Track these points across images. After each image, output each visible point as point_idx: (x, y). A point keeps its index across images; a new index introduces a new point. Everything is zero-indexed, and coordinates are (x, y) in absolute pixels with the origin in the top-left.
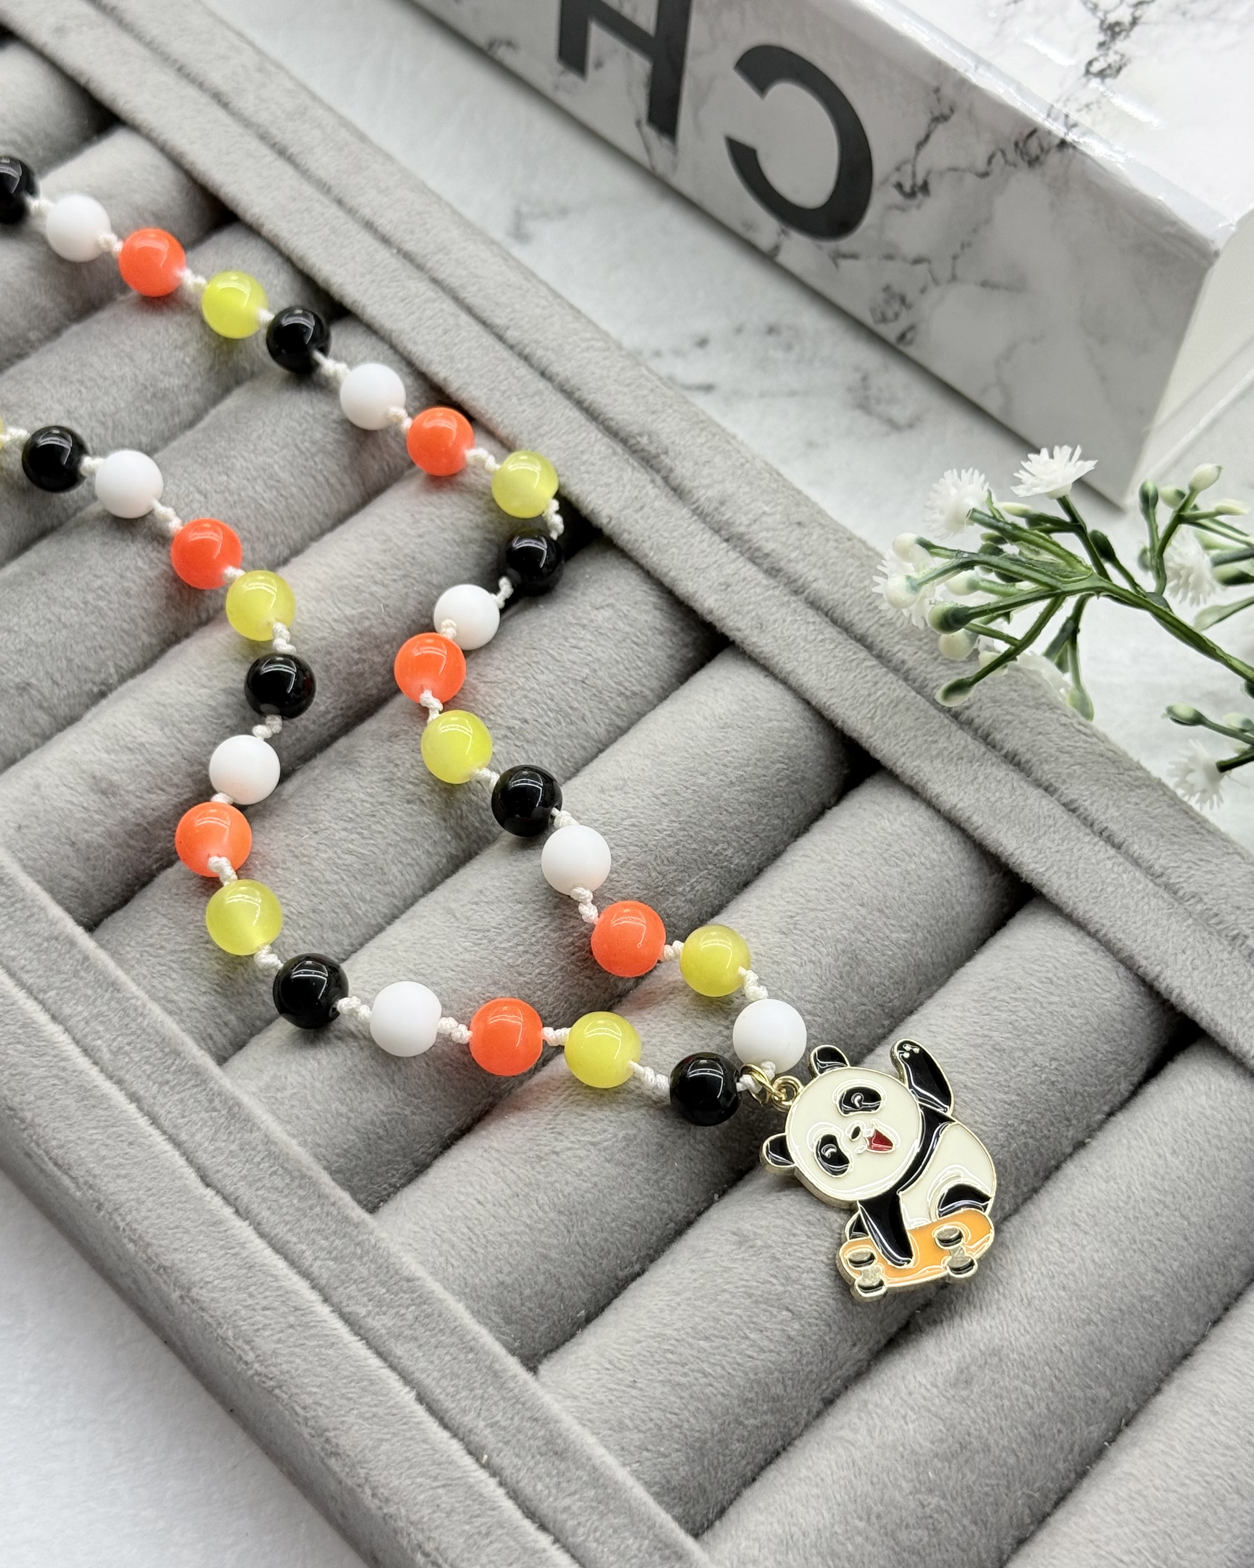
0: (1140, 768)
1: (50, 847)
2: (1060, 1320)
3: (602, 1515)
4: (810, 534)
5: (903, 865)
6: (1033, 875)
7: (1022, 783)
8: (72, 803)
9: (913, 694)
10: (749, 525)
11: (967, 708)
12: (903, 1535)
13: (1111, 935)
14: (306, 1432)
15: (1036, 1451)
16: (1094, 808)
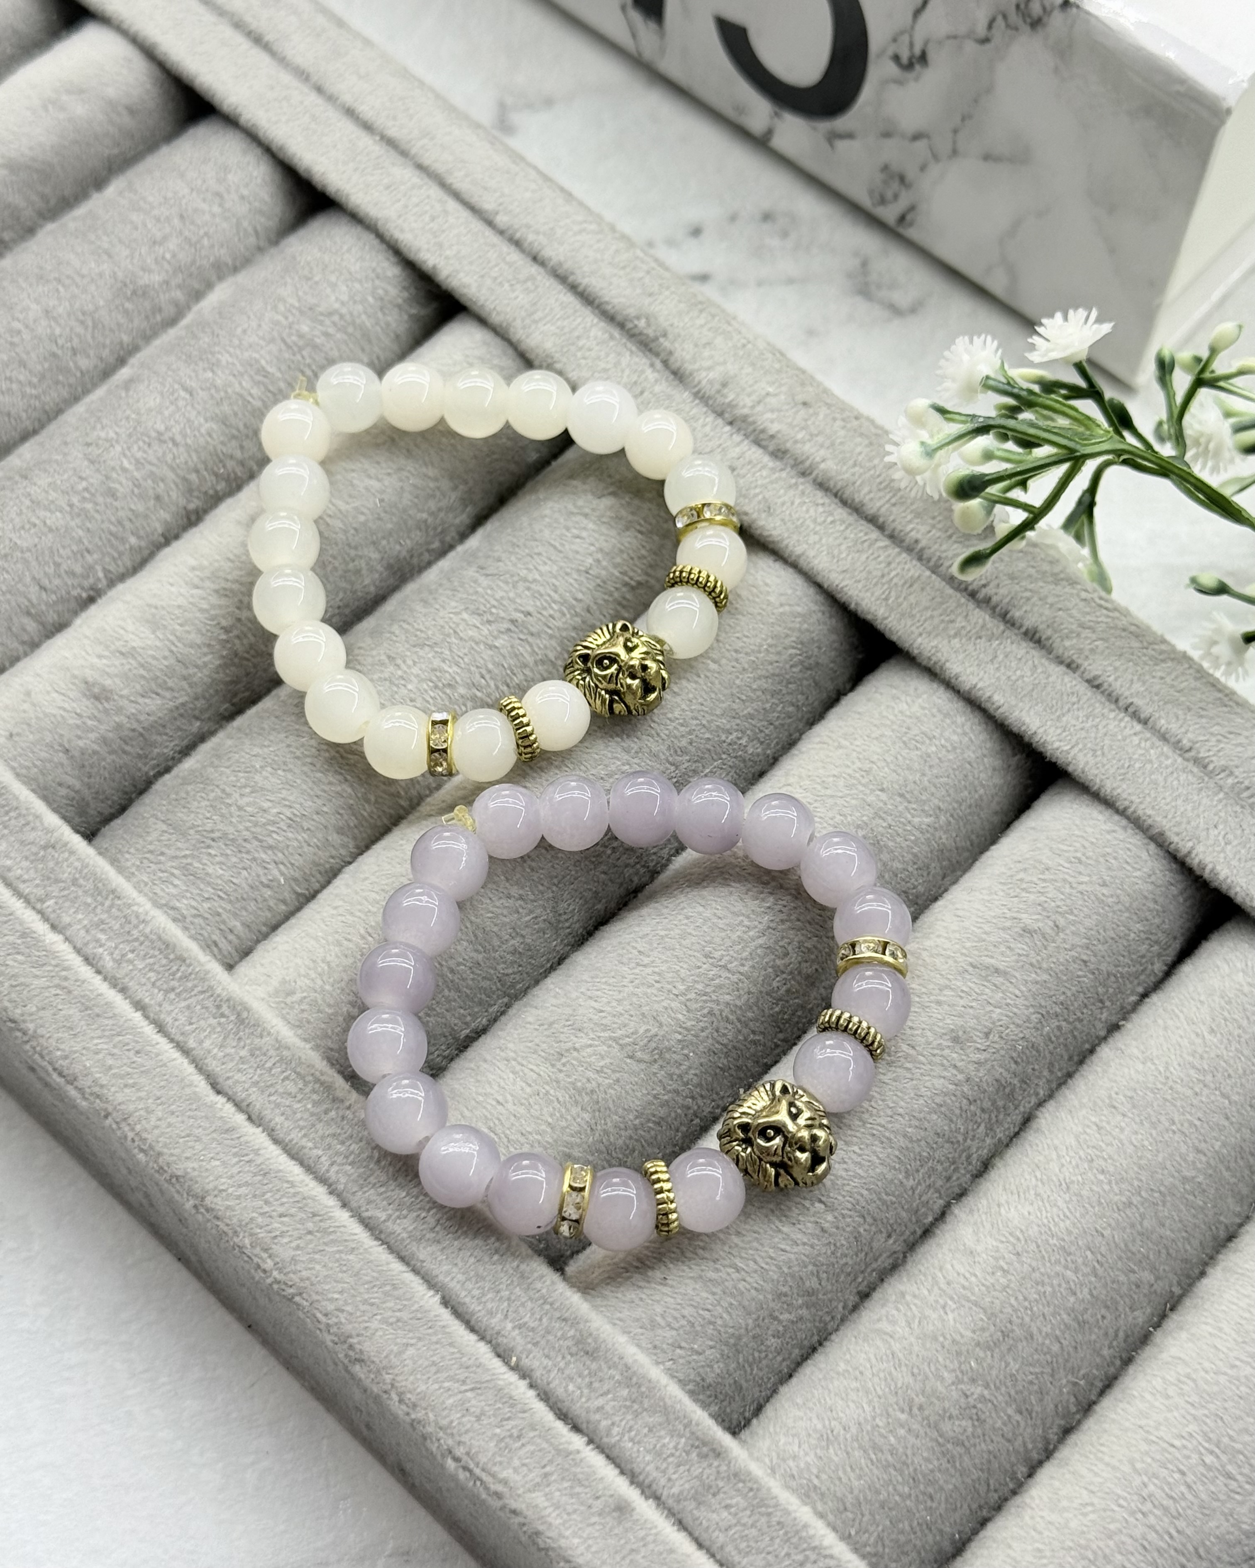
0: (1164, 641)
1: (43, 755)
2: (1100, 1203)
3: (637, 1415)
4: (816, 414)
5: (924, 748)
6: (1058, 753)
7: (1043, 661)
8: (65, 710)
9: (928, 573)
10: (753, 407)
11: (984, 586)
12: (946, 1427)
13: (1140, 812)
14: (328, 1339)
15: (1080, 1337)
16: (1118, 683)
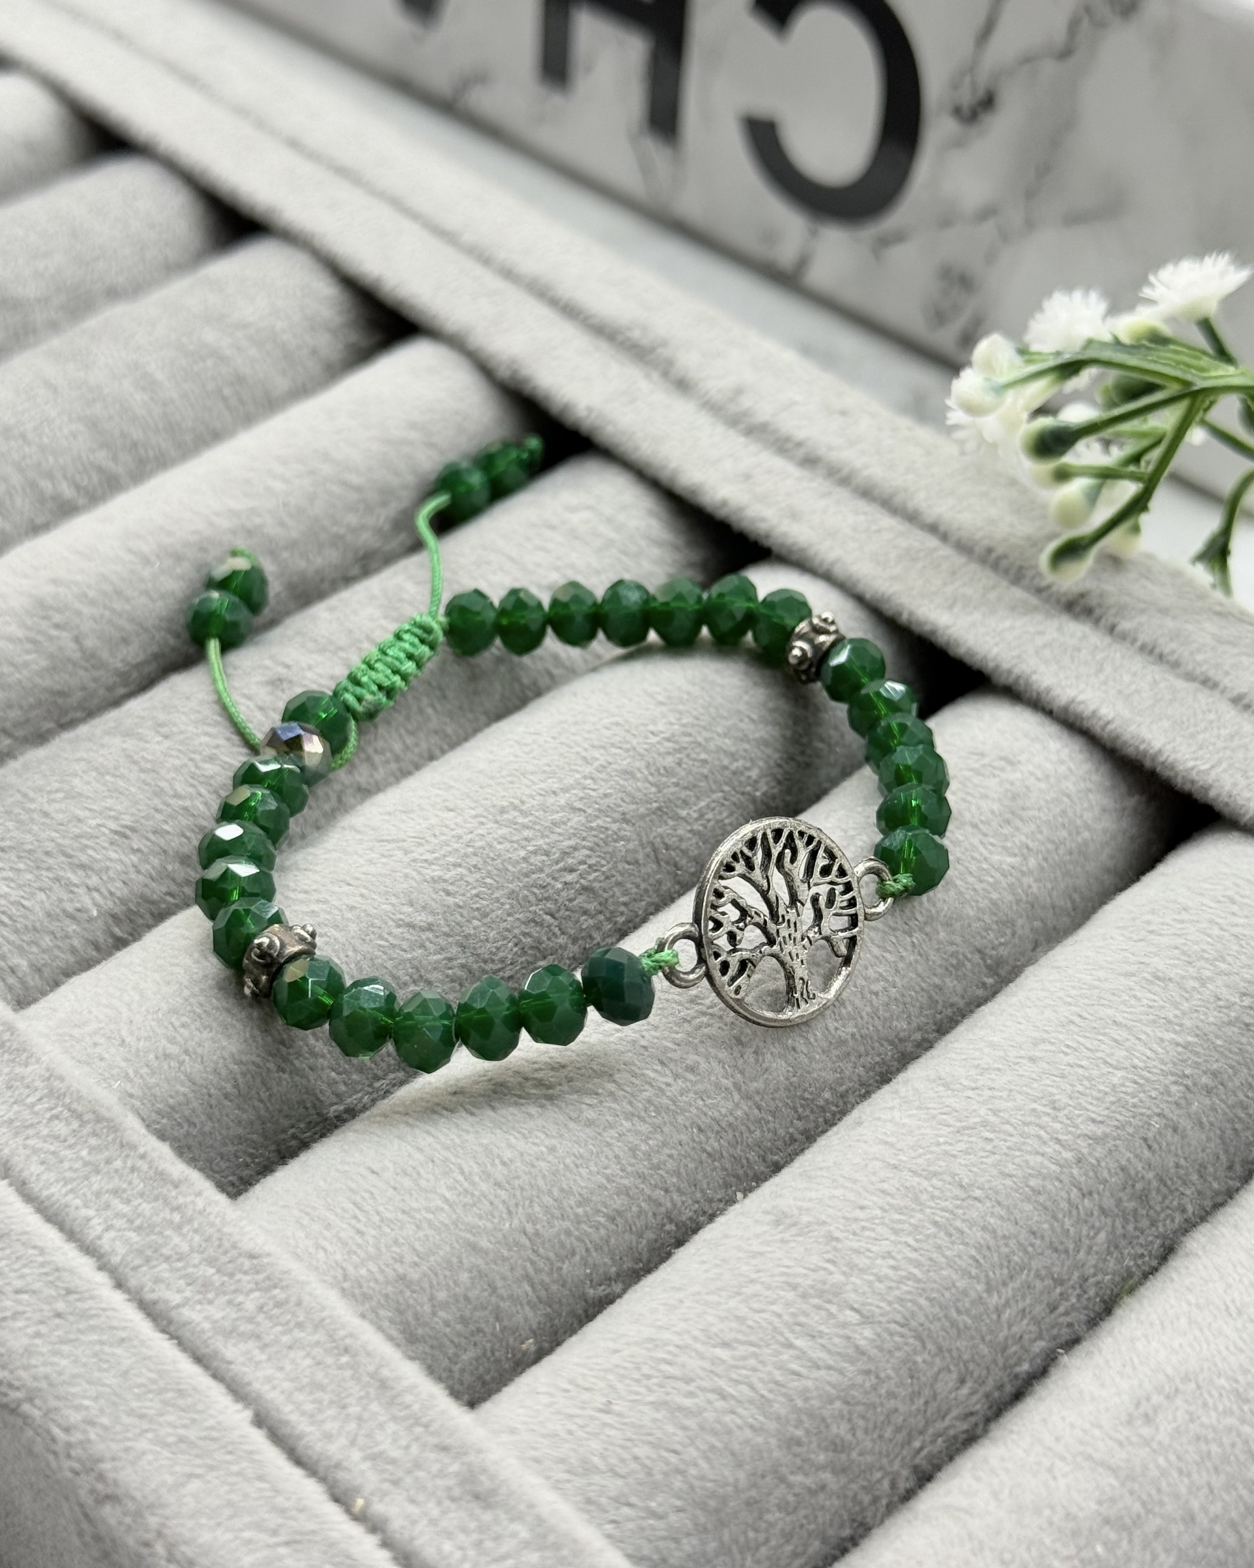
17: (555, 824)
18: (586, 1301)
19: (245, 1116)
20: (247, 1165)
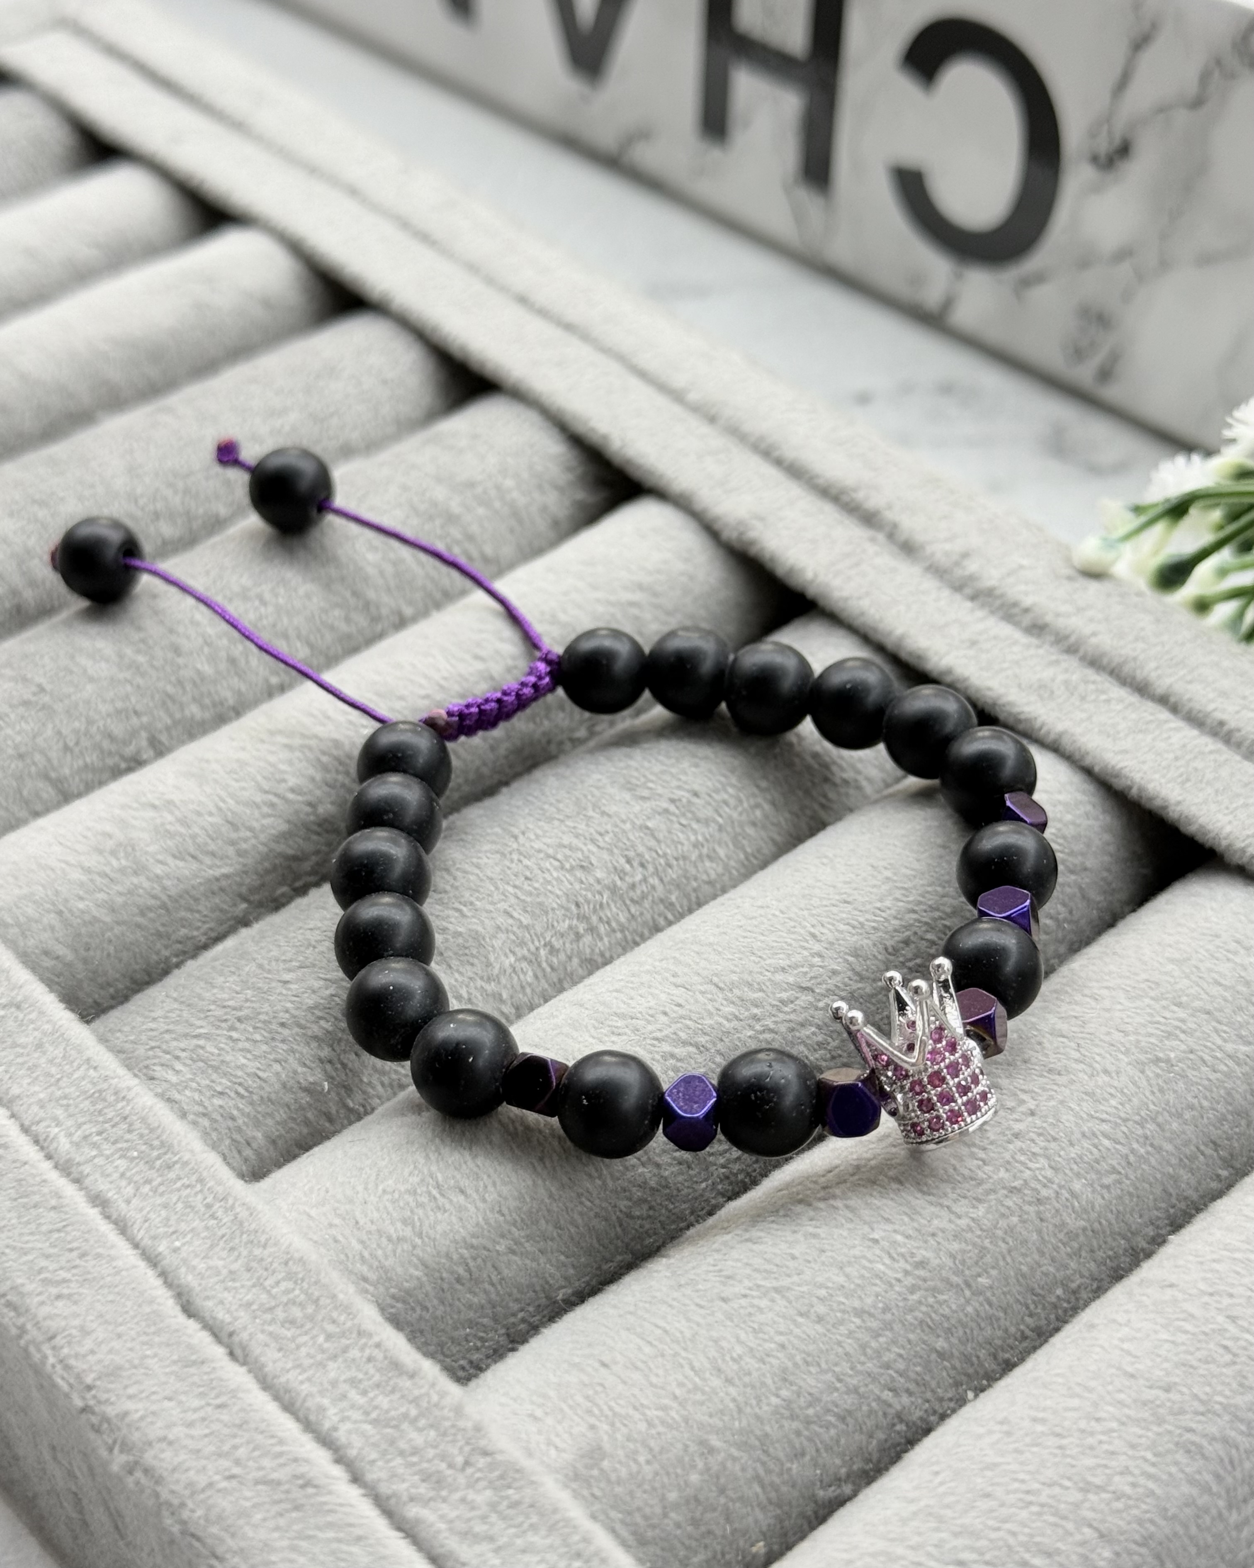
8: (68, 864)
10: (1002, 579)
17: (782, 1001)
18: (816, 1502)
19: (476, 1300)
20: (477, 1349)
